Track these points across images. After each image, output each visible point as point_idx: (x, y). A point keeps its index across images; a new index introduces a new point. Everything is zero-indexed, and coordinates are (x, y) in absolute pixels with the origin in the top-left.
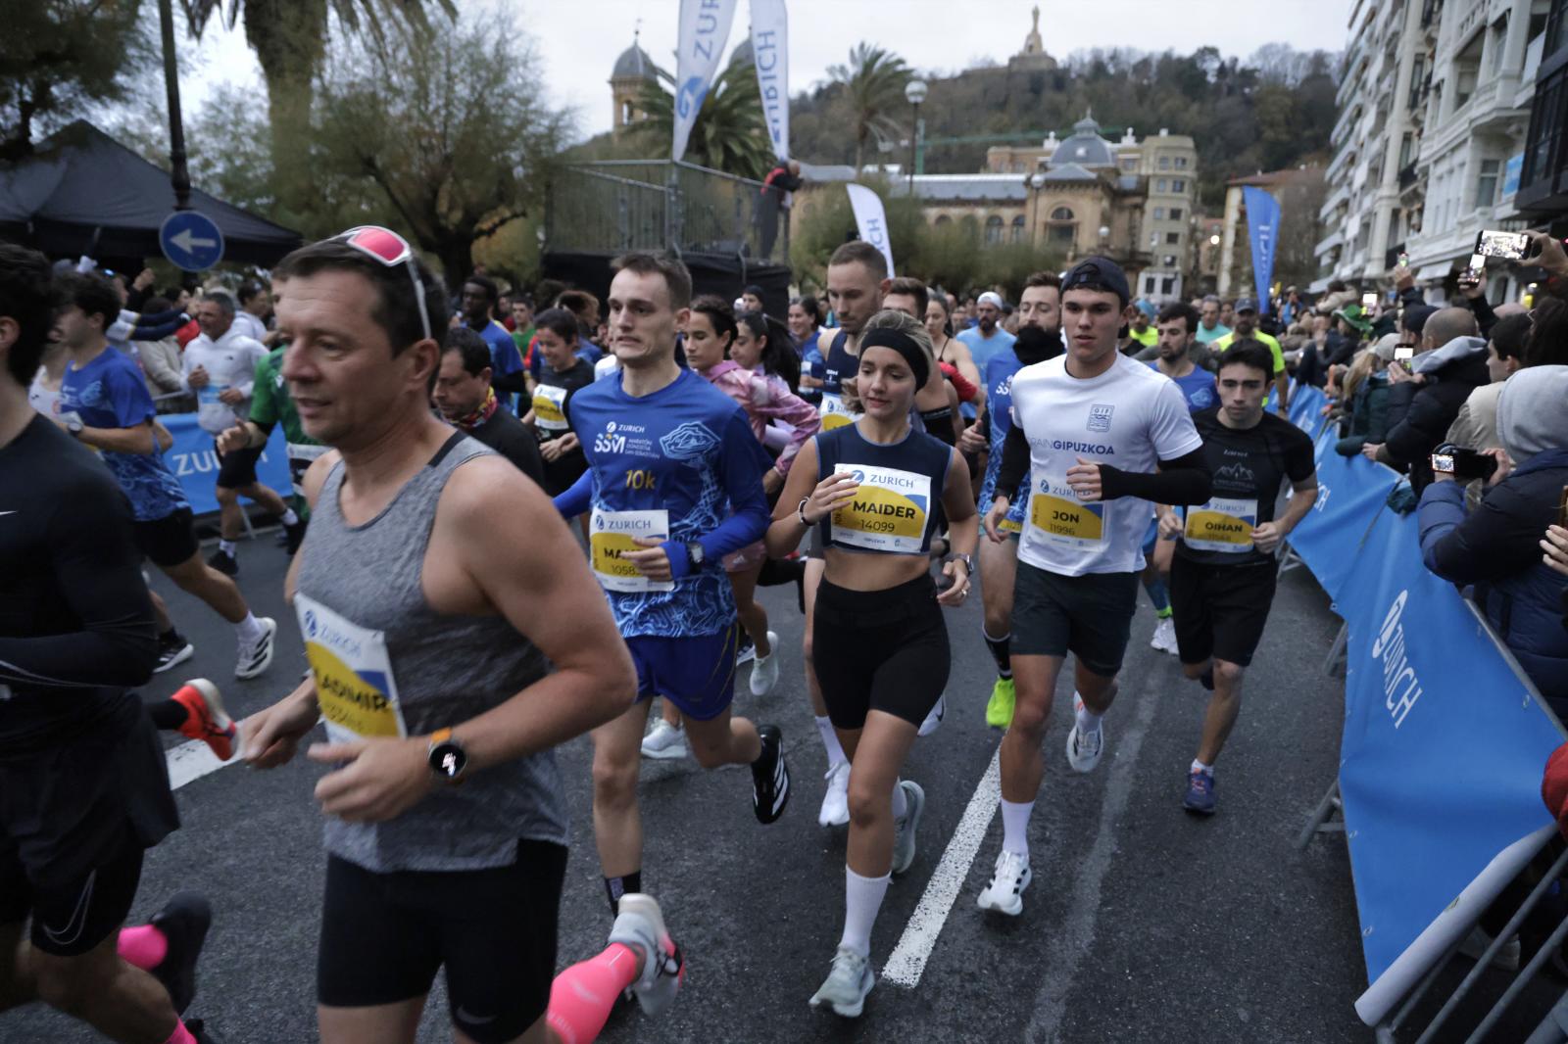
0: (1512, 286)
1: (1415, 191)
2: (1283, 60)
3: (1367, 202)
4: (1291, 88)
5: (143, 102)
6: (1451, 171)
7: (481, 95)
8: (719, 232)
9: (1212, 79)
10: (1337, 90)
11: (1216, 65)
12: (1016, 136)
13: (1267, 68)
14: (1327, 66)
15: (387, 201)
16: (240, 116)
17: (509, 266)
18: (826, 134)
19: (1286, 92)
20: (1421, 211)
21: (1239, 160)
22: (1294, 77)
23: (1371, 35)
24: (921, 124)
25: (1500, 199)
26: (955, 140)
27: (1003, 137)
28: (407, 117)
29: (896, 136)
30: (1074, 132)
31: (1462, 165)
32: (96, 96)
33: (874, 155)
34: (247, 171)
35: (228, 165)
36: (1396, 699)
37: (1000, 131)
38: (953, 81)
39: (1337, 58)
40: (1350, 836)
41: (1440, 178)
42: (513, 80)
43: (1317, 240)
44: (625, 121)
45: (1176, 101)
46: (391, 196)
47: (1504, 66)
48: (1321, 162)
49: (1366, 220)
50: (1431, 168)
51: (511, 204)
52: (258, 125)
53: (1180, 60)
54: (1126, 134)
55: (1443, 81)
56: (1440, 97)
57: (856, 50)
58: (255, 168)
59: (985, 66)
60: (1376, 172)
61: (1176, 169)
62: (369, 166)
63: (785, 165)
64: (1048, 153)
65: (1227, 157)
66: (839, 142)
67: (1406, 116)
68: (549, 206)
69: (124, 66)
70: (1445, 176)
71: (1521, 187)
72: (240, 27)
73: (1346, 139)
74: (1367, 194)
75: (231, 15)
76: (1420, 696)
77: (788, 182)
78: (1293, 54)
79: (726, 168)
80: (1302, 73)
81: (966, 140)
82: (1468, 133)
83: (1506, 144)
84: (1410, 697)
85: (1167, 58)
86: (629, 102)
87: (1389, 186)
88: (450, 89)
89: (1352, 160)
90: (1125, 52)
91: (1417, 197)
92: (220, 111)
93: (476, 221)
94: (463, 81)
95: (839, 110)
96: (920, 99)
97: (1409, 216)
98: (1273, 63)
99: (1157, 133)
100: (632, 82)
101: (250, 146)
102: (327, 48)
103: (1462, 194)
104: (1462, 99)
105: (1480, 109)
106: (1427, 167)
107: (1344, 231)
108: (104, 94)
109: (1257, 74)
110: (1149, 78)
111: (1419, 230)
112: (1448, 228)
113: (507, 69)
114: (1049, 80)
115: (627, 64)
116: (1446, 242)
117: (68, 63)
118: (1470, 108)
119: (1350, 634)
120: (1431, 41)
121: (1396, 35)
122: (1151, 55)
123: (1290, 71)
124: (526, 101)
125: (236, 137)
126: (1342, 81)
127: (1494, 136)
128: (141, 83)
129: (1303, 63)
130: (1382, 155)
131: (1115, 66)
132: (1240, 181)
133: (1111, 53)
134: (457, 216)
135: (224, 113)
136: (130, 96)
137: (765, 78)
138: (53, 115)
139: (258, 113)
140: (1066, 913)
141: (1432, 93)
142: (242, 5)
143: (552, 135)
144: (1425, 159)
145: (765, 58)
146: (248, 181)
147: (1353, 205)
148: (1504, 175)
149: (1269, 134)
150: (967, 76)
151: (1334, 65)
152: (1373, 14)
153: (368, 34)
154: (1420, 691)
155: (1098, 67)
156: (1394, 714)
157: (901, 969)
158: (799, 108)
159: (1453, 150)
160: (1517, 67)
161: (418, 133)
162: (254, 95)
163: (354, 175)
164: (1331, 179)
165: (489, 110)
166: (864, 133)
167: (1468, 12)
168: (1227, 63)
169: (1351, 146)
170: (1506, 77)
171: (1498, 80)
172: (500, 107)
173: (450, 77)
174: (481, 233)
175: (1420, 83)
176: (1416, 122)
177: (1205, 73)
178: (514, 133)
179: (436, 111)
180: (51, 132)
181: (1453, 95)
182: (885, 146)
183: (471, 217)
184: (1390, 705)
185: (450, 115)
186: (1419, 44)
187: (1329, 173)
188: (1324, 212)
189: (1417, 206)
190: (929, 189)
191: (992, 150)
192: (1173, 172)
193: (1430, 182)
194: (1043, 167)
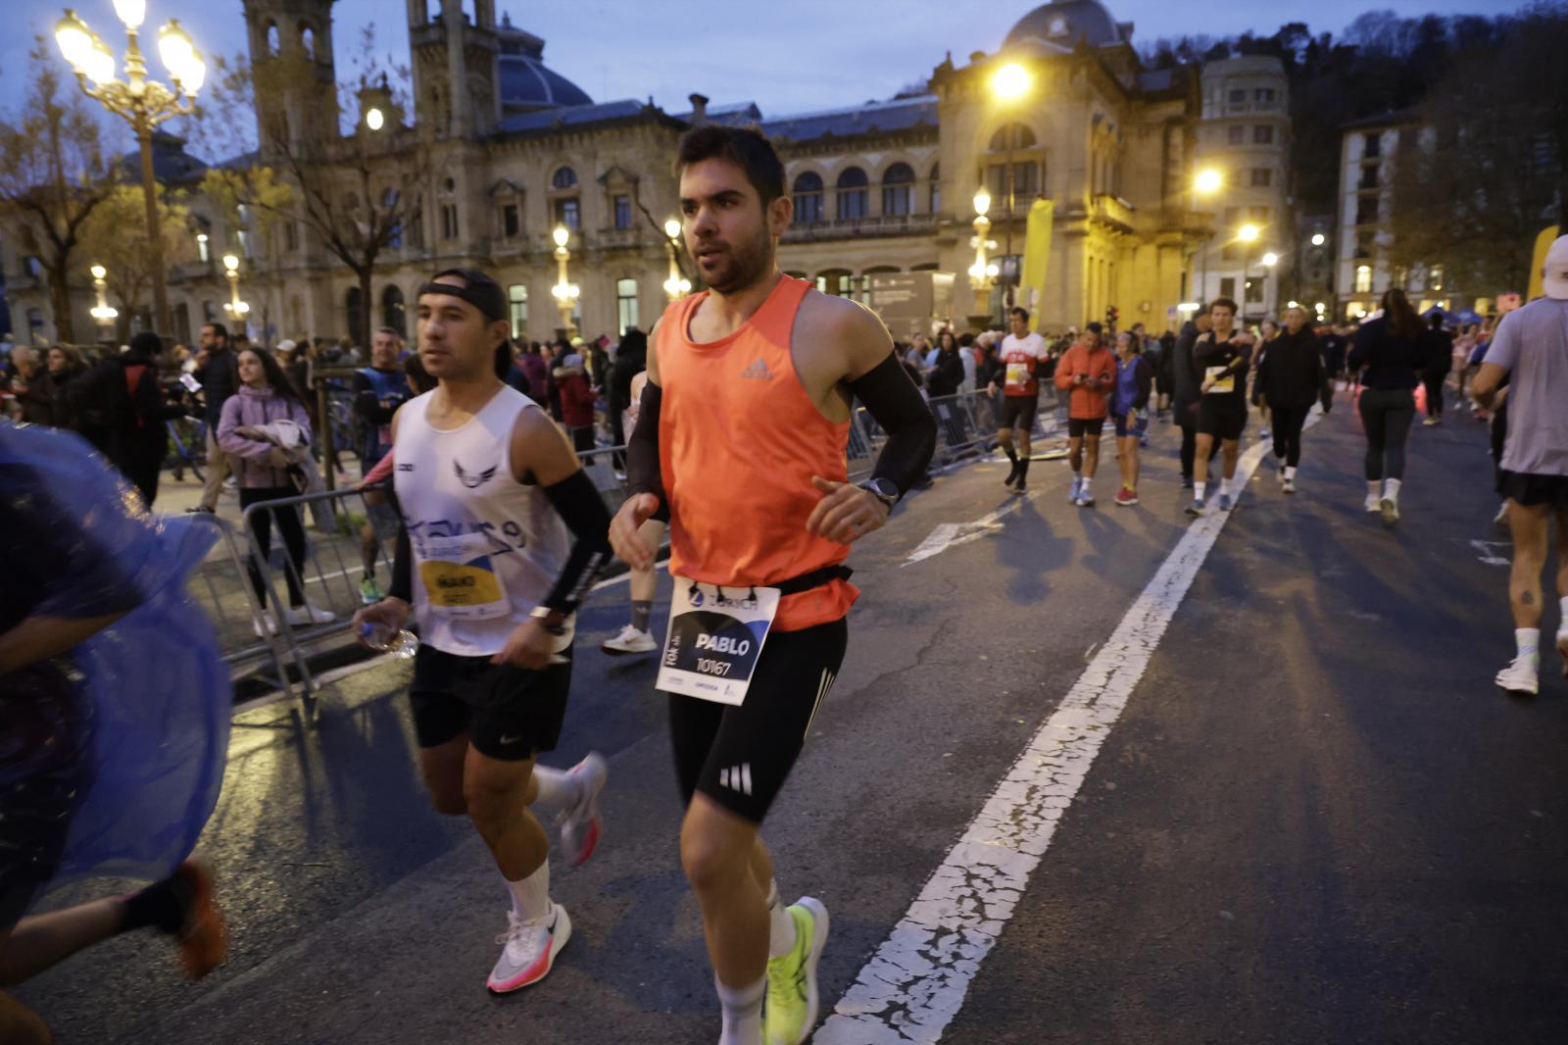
2: (1386, 33)
13: (1367, 43)
22: (1401, 50)
39: (1453, 23)
61: (1257, 107)
78: (1398, 22)
85: (1246, 39)
123: (1396, 44)
129: (1410, 31)
131: (1186, 55)
133: (1179, 43)
168: (1318, 40)
177: (1292, 53)
192: (1253, 112)
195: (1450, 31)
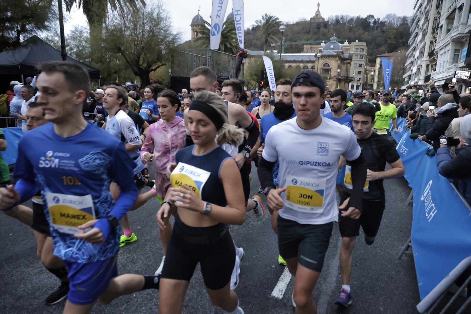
0: (464, 87)
1: (434, 58)
2: (393, 19)
3: (419, 62)
4: (396, 27)
5: (53, 30)
6: (445, 53)
7: (153, 29)
8: (223, 70)
9: (372, 25)
10: (410, 28)
11: (373, 20)
12: (312, 42)
13: (388, 21)
14: (407, 21)
15: (125, 60)
16: (81, 35)
17: (160, 80)
18: (255, 41)
19: (394, 29)
20: (436, 65)
21: (380, 49)
22: (397, 24)
23: (421, 12)
24: (284, 38)
25: (460, 61)
26: (294, 43)
27: (309, 42)
28: (131, 35)
29: (276, 42)
30: (330, 41)
31: (449, 51)
32: (39, 28)
33: (269, 47)
34: (83, 51)
35: (78, 49)
36: (429, 213)
37: (307, 40)
38: (293, 25)
40: (414, 255)
41: (442, 55)
42: (162, 25)
43: (404, 74)
44: (195, 37)
45: (361, 31)
46: (126, 59)
47: (462, 20)
48: (405, 50)
49: (418, 67)
50: (439, 51)
51: (161, 62)
52: (87, 38)
53: (362, 19)
54: (346, 41)
55: (443, 25)
56: (442, 30)
57: (264, 16)
58: (85, 50)
59: (303, 21)
60: (422, 53)
61: (361, 52)
62: (119, 50)
63: (243, 50)
64: (322, 47)
65: (376, 48)
66: (259, 43)
67: (431, 36)
68: (172, 62)
69: (48, 20)
70: (443, 54)
71: (466, 58)
72: (81, 8)
73: (413, 43)
74: (419, 60)
75: (79, 5)
76: (437, 212)
77: (244, 55)
78: (397, 17)
79: (225, 51)
80: (399, 23)
81: (297, 43)
82: (451, 41)
83: (462, 44)
84: (433, 213)
85: (358, 18)
86: (196, 31)
87: (426, 57)
88: (144, 27)
89: (415, 49)
90: (345, 16)
91: (435, 60)
92: (75, 33)
93: (151, 67)
94: (147, 24)
95: (259, 34)
96: (283, 31)
97: (432, 66)
98: (390, 20)
99: (355, 41)
100: (197, 25)
101: (84, 44)
102: (107, 15)
103: (448, 60)
104: (449, 31)
105: (454, 34)
106: (438, 51)
107: (412, 71)
108: (41, 28)
109: (386, 23)
110: (352, 25)
111: (435, 71)
112: (444, 70)
113: (161, 21)
114: (322, 25)
115: (196, 20)
116: (443, 74)
117: (31, 19)
118: (451, 34)
119: (414, 193)
120: (439, 13)
121: (428, 11)
122: (353, 17)
123: (395, 23)
124: (166, 31)
125: (80, 41)
126: (411, 26)
127: (458, 42)
128: (52, 25)
129: (399, 20)
130: (424, 48)
132: (381, 55)
133: (341, 17)
134: (145, 65)
135: (77, 34)
136: (49, 28)
137: (237, 24)
138: (26, 34)
139: (86, 34)
140: (327, 277)
141: (439, 29)
142: (82, 2)
143: (173, 41)
144: (437, 49)
145: (238, 18)
146: (84, 54)
147: (415, 63)
148: (461, 54)
149: (389, 41)
150: (297, 24)
151: (409, 20)
152: (421, 5)
153: (119, 11)
154: (436, 211)
155: (337, 21)
156: (428, 218)
157: (277, 293)
158: (247, 33)
159: (446, 46)
160: (466, 21)
161: (134, 40)
162: (85, 29)
163: (115, 53)
164: (408, 55)
165: (155, 33)
166: (267, 41)
167: (451, 4)
168: (376, 20)
169: (414, 45)
170: (462, 24)
171: (459, 25)
172: (159, 32)
173: (143, 24)
174: (152, 70)
175: (436, 26)
176: (434, 38)
177: (370, 23)
178: (162, 40)
179: (139, 34)
180: (26, 39)
181: (446, 29)
182: (273, 45)
183: (149, 66)
184: (427, 215)
185: (143, 35)
186: (435, 14)
187: (407, 53)
188: (406, 65)
189: (434, 63)
190: (286, 58)
191: (305, 46)
192: (360, 53)
193: (438, 56)
194: (320, 51)
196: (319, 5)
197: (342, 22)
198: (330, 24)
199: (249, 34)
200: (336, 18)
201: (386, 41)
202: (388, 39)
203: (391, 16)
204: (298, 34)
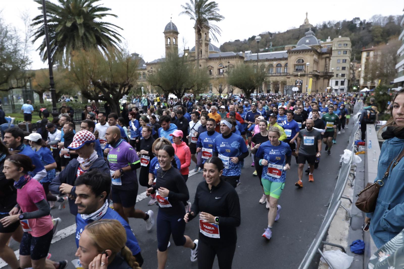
2: (380, 19)
9: (358, 26)
11: (359, 22)
13: (375, 22)
14: (394, 20)
19: (381, 27)
22: (383, 24)
24: (271, 43)
26: (281, 47)
38: (285, 33)
39: (396, 17)
53: (348, 22)
54: (328, 38)
59: (293, 29)
78: (383, 17)
80: (386, 22)
81: (284, 46)
85: (344, 21)
90: (332, 21)
98: (376, 20)
99: (338, 37)
109: (372, 24)
110: (339, 28)
122: (340, 21)
123: (382, 22)
129: (386, 19)
131: (330, 25)
133: (328, 22)
150: (288, 32)
155: (325, 26)
168: (362, 21)
177: (356, 25)
192: (343, 48)
195: (396, 19)
196: (307, 14)
197: (329, 27)
198: (318, 29)
199: (246, 44)
200: (324, 23)
201: (373, 40)
202: (374, 38)
203: (377, 16)
204: (288, 40)
